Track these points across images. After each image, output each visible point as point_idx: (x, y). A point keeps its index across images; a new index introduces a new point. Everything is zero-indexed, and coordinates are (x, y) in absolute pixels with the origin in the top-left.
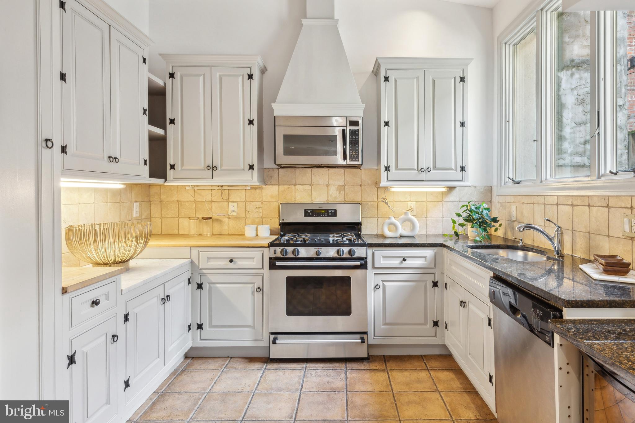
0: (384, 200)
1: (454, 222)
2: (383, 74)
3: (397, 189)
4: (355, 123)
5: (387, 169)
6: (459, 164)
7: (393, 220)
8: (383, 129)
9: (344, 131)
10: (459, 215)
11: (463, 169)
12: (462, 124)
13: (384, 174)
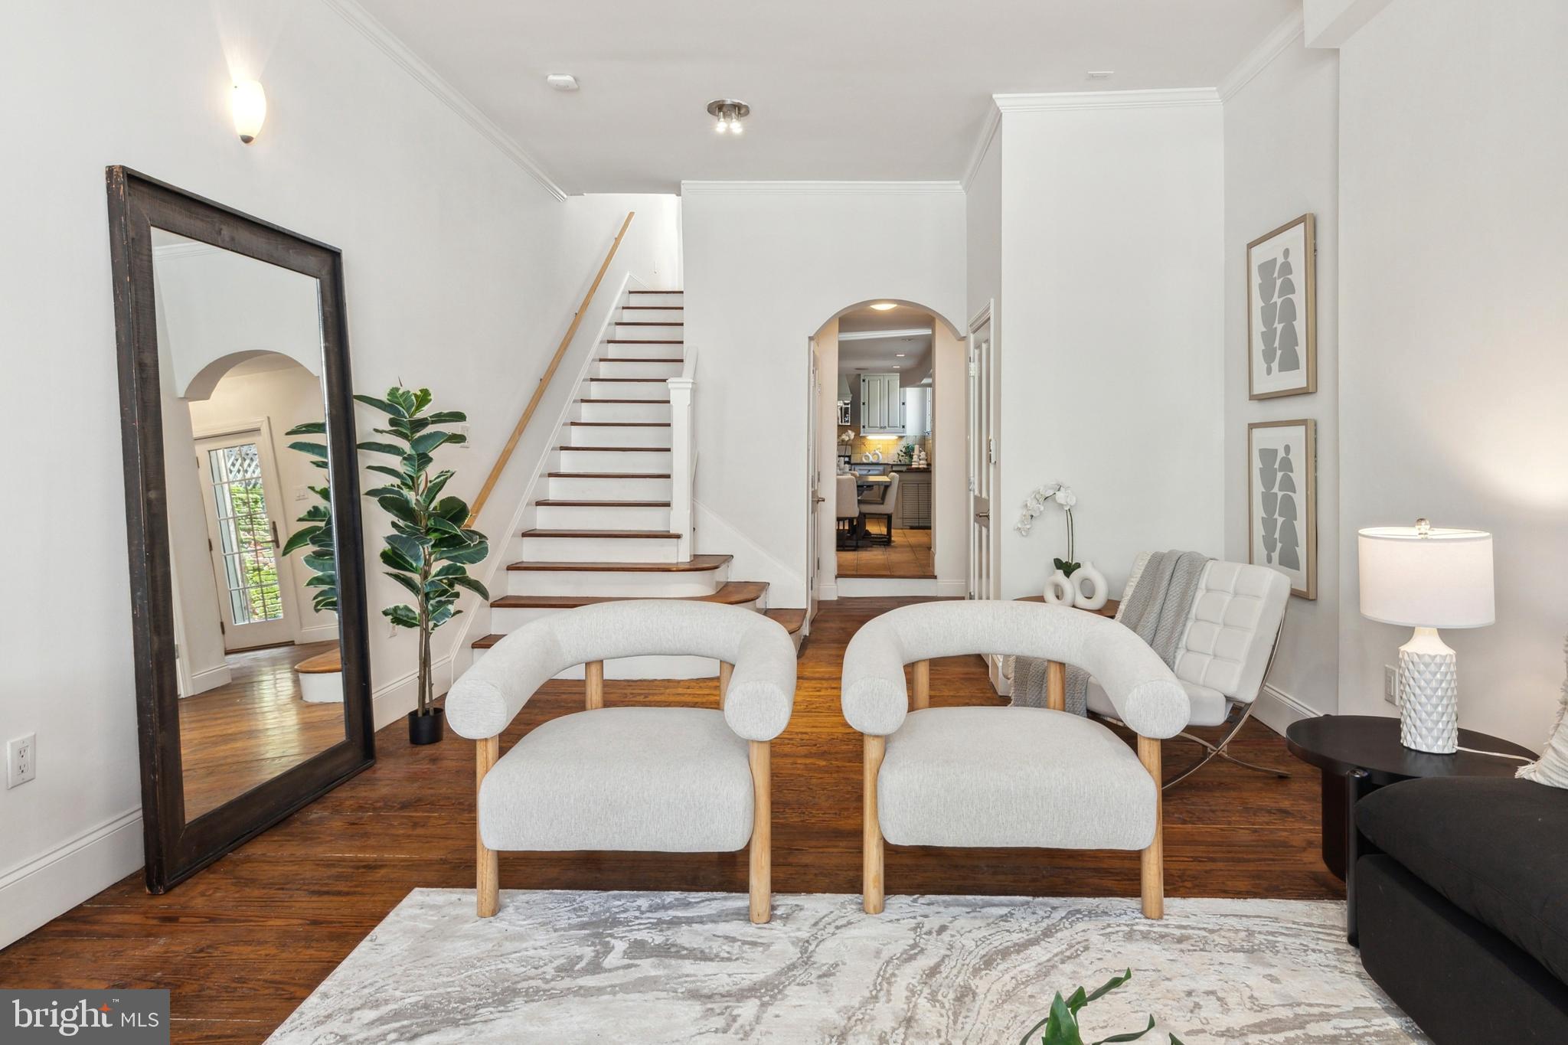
0: (864, 444)
1: (899, 454)
2: (862, 378)
3: (870, 437)
4: (848, 404)
5: (864, 427)
6: (902, 424)
7: (867, 453)
8: (862, 406)
9: (841, 408)
10: (901, 451)
11: (903, 427)
12: (904, 404)
13: (862, 429)
